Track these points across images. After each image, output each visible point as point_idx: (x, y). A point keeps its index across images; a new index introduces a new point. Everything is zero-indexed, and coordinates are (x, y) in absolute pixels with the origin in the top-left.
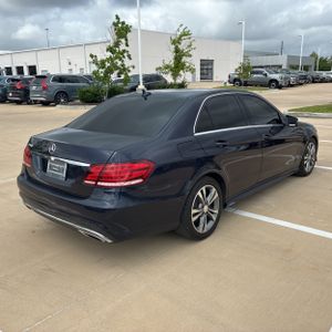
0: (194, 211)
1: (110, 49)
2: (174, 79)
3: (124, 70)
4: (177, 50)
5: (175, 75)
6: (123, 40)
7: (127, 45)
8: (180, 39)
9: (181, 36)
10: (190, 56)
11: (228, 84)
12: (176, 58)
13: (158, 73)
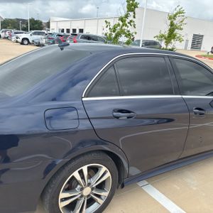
0: (62, 195)
1: (121, 19)
2: (167, 45)
3: (128, 35)
4: (172, 24)
5: (168, 42)
6: (132, 14)
7: (134, 17)
8: (175, 16)
9: (177, 14)
10: (181, 29)
11: (210, 54)
12: (170, 30)
13: (155, 39)
